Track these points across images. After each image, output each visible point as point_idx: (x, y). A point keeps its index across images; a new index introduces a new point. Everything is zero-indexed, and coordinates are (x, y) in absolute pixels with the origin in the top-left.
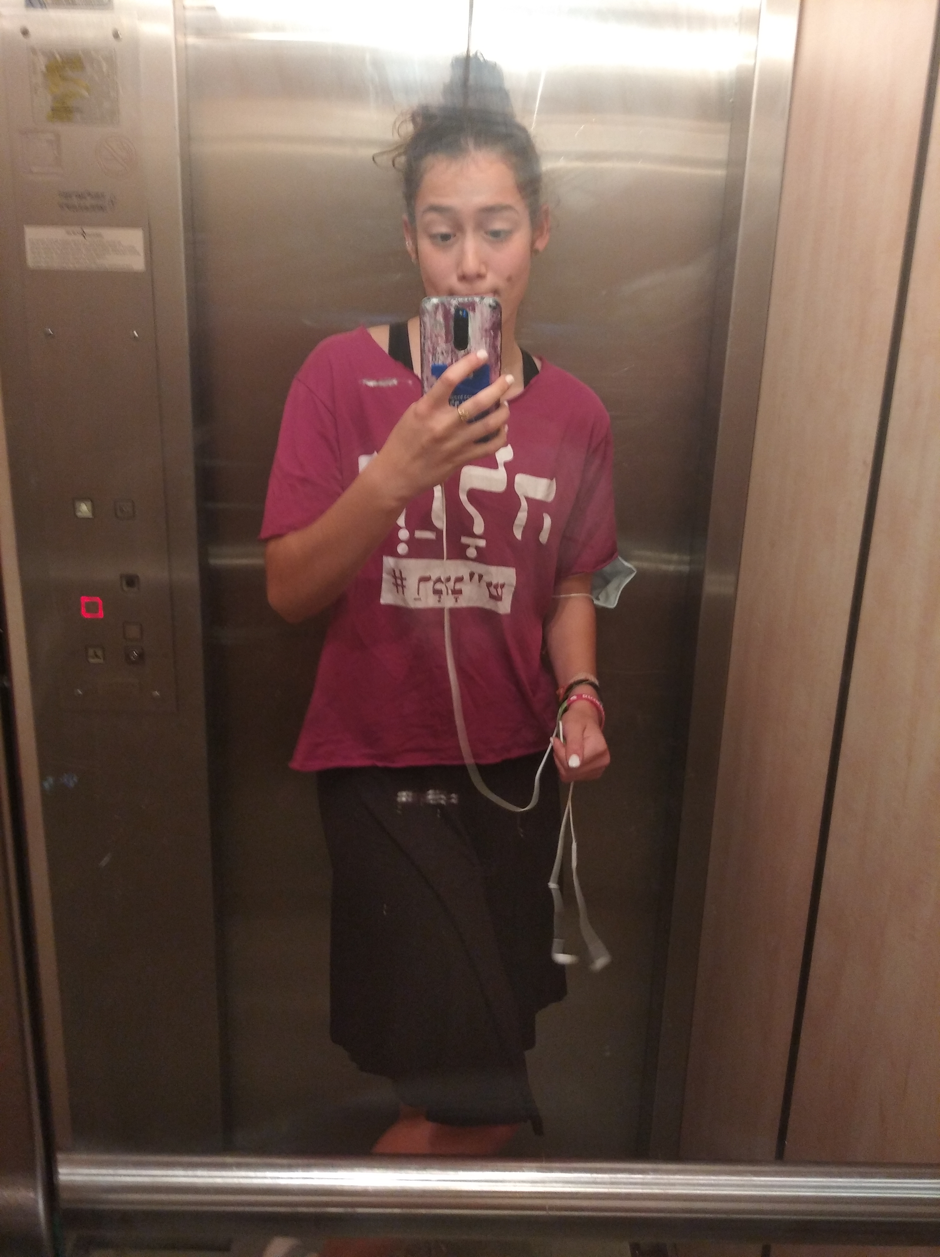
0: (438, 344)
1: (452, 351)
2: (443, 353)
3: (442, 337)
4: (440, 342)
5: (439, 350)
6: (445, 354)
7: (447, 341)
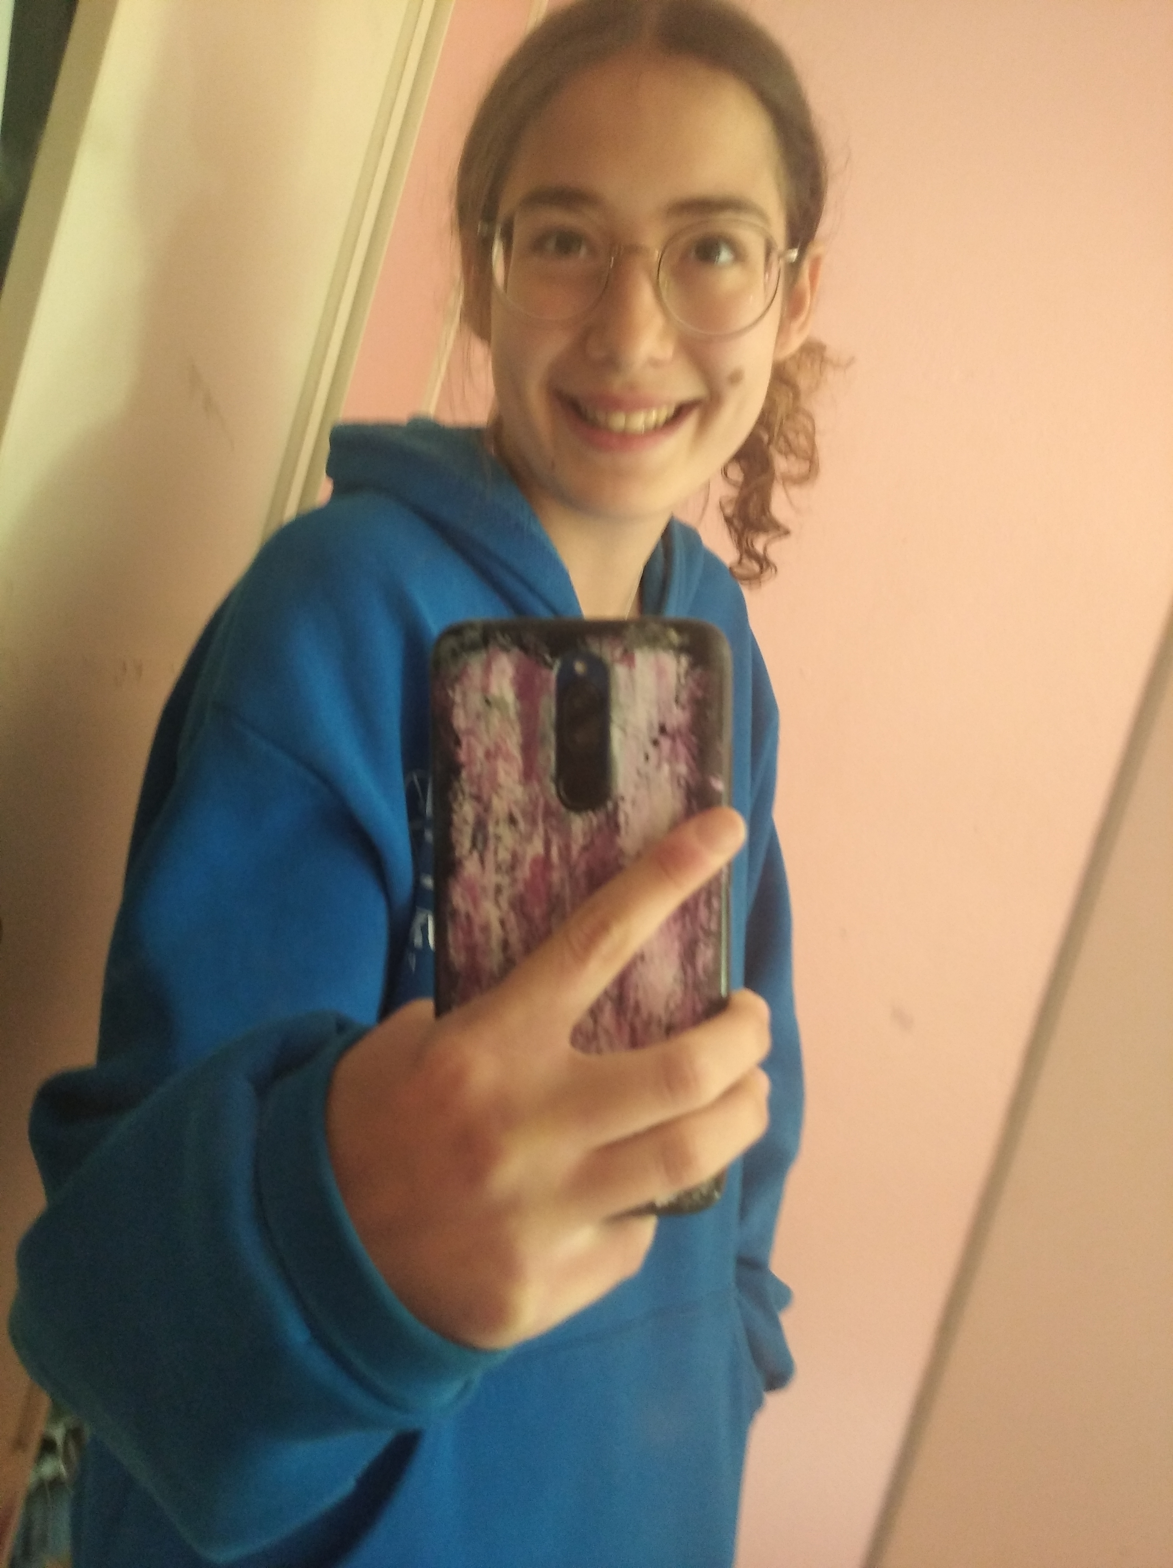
0: (496, 787)
1: (548, 813)
2: (512, 820)
3: (508, 758)
4: (502, 777)
5: (500, 806)
6: (522, 825)
7: (529, 773)
